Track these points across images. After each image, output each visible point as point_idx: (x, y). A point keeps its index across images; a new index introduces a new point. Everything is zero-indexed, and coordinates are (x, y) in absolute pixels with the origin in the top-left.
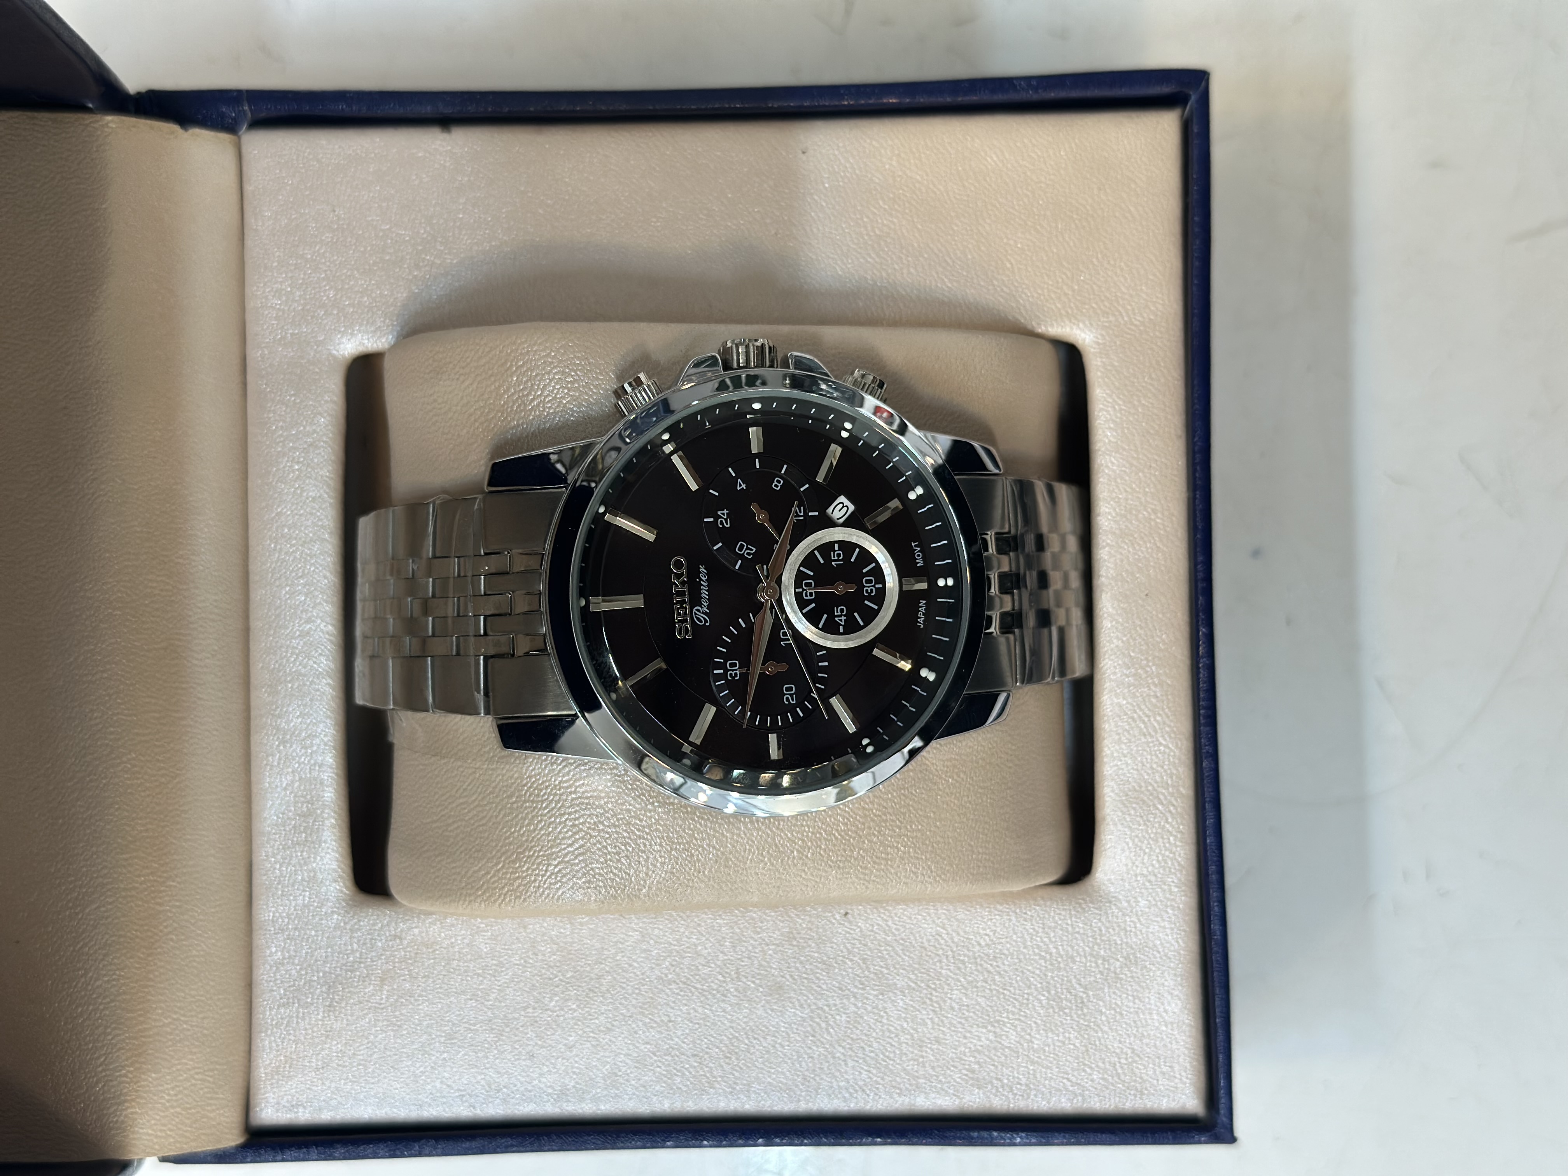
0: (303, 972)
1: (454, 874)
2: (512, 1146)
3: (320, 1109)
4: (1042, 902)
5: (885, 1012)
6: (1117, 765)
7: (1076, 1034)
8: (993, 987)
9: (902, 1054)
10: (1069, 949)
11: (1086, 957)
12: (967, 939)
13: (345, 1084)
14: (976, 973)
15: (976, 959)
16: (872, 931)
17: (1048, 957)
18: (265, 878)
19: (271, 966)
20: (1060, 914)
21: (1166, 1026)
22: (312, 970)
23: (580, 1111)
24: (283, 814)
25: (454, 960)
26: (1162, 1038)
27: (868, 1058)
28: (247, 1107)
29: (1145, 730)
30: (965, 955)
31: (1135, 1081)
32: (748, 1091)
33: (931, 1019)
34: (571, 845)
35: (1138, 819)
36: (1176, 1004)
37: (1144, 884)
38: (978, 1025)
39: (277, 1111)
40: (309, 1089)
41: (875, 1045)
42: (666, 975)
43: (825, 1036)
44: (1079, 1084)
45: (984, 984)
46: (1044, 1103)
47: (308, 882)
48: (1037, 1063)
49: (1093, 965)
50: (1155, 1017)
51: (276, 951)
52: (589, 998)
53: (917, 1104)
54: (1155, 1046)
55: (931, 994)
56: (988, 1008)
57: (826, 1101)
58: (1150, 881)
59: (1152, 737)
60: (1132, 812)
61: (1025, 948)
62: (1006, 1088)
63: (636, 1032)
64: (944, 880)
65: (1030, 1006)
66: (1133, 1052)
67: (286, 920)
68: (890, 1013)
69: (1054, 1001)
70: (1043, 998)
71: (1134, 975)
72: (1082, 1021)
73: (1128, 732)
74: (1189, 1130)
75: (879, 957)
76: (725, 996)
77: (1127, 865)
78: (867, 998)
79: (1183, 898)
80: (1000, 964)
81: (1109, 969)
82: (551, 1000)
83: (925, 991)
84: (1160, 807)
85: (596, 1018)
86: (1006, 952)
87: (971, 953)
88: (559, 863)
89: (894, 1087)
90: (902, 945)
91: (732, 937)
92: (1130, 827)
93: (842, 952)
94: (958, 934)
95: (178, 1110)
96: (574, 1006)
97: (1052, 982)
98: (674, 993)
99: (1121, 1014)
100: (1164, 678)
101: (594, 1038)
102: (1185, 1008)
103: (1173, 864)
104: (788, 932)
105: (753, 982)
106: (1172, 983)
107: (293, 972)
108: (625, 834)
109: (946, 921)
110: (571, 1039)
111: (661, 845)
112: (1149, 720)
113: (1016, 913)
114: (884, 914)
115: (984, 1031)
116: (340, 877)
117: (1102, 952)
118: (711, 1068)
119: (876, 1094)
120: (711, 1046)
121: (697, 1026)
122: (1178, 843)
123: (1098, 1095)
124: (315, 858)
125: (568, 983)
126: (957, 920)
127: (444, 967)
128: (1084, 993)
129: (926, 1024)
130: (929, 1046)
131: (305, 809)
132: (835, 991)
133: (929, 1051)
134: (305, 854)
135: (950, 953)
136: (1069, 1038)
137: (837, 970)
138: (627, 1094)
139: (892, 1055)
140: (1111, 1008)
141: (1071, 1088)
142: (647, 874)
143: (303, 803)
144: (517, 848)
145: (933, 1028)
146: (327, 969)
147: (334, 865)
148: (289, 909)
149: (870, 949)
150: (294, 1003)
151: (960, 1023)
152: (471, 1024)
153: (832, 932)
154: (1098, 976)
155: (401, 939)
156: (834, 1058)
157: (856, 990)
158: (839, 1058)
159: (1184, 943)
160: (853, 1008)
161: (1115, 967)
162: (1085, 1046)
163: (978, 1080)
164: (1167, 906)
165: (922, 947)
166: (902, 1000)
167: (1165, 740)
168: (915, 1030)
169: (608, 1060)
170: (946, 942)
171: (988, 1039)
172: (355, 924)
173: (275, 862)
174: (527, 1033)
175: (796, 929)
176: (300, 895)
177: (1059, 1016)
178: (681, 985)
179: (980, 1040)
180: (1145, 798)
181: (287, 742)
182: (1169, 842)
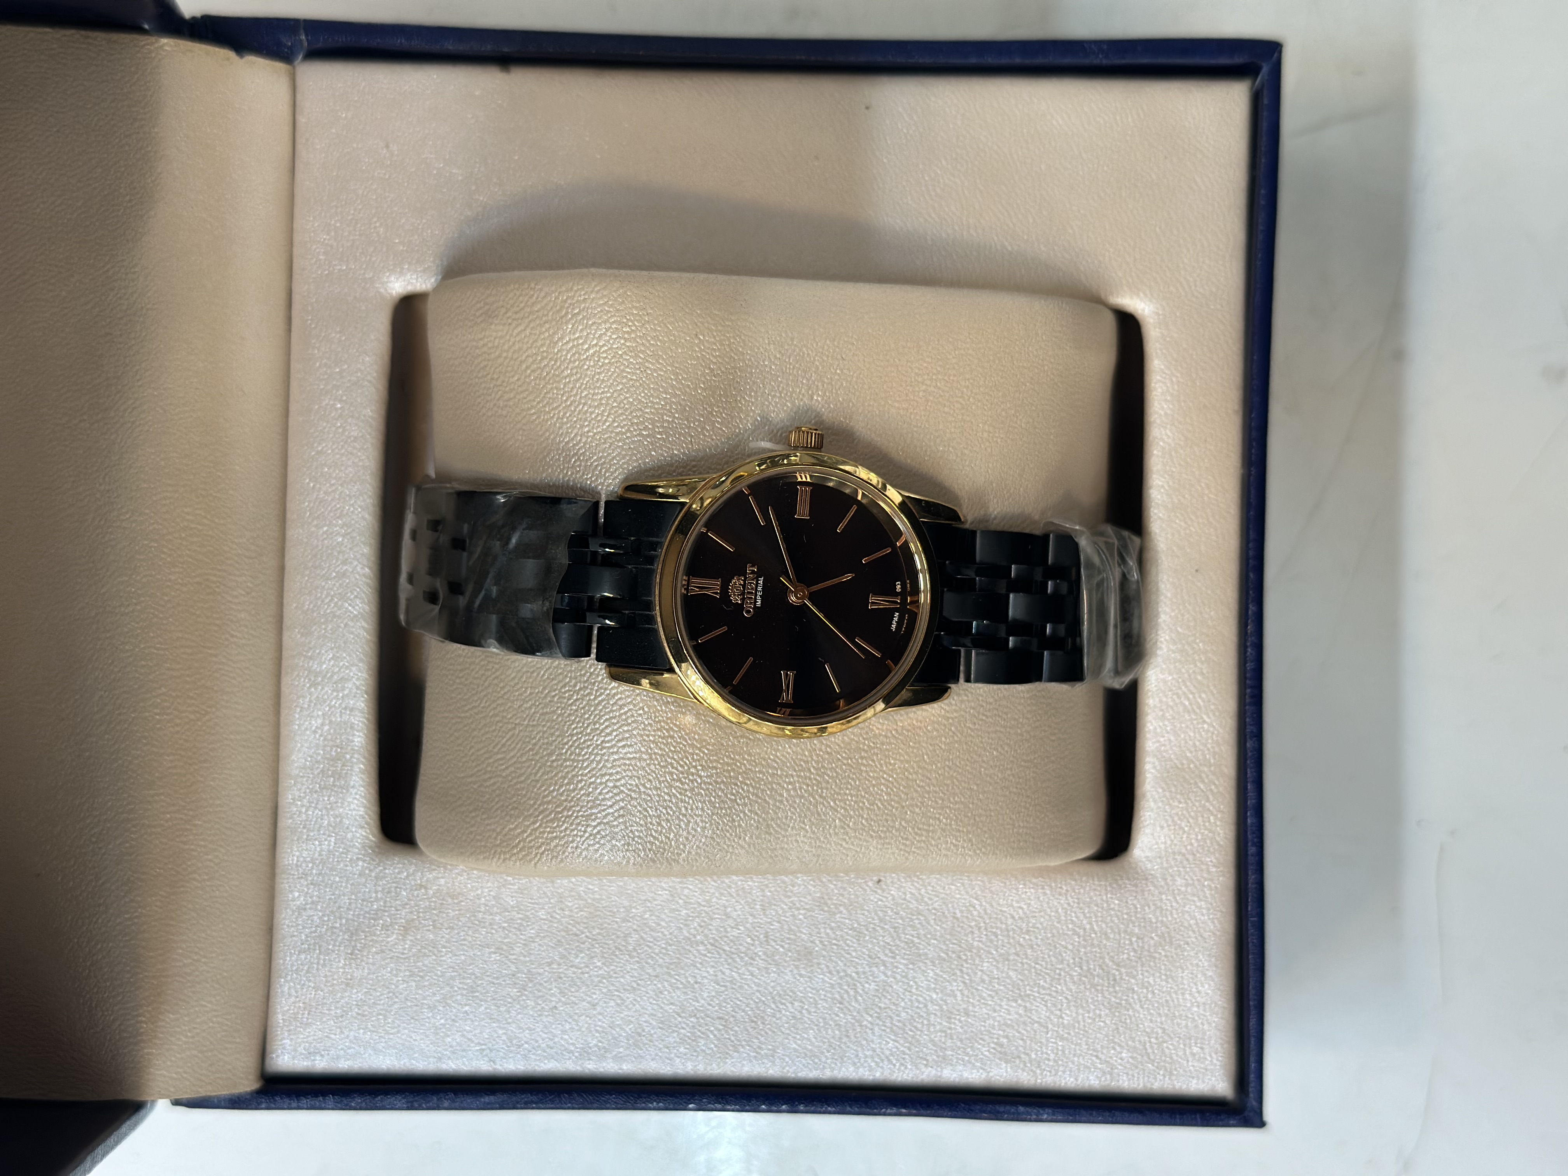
0: (326, 919)
1: (489, 830)
2: (532, 1102)
3: (338, 1058)
4: (1077, 877)
5: (915, 982)
6: (1159, 741)
7: (1107, 1011)
8: (1025, 961)
9: (929, 1025)
10: (1104, 926)
11: (1120, 934)
12: (1001, 911)
13: (364, 1033)
14: (1008, 946)
15: (1008, 931)
16: (905, 899)
17: (1082, 933)
18: (290, 821)
19: (293, 911)
20: (1095, 890)
21: (1198, 1006)
22: (335, 916)
23: (602, 1070)
24: (311, 757)
25: (480, 912)
26: (1193, 1019)
27: (895, 1028)
28: (263, 1053)
29: (1189, 707)
30: (997, 928)
31: (1165, 1061)
32: (773, 1056)
33: (961, 991)
34: (611, 806)
35: (1178, 796)
36: (1209, 985)
37: (1181, 862)
38: (1008, 999)
39: (294, 1058)
40: (327, 1037)
41: (903, 1014)
42: (695, 936)
43: (853, 1004)
44: (1107, 1062)
45: (1016, 958)
46: (1072, 1079)
47: (334, 828)
48: (1067, 1039)
49: (1127, 942)
50: (1187, 996)
51: (299, 896)
52: (616, 956)
53: (944, 1076)
54: (1186, 1026)
55: (962, 965)
56: (1019, 982)
57: (852, 1069)
58: (1187, 860)
59: (1196, 713)
60: (1173, 790)
61: (1059, 922)
62: (1034, 1063)
63: (661, 992)
64: (984, 853)
65: (1062, 981)
66: (1163, 1032)
67: (310, 865)
68: (920, 983)
69: (1086, 977)
70: (1075, 974)
71: (1169, 954)
72: (1113, 999)
73: (1172, 707)
74: (1218, 1113)
75: (911, 926)
76: (754, 960)
77: (1165, 843)
78: (897, 967)
79: (1221, 879)
80: (1033, 938)
81: (1143, 947)
82: (577, 956)
83: (955, 962)
84: (1202, 786)
85: (622, 977)
86: (1039, 925)
87: (1004, 926)
88: (599, 824)
89: (921, 1058)
90: (935, 914)
91: (762, 901)
92: (1170, 805)
93: (873, 919)
94: (992, 906)
95: (195, 1052)
96: (599, 964)
97: (1084, 958)
98: (700, 954)
99: (1153, 992)
100: (1210, 655)
101: (618, 996)
102: (1219, 989)
103: (1212, 843)
104: (819, 897)
105: (782, 947)
106: (1206, 964)
107: (315, 918)
108: (666, 797)
109: (979, 893)
110: (595, 996)
111: (702, 809)
112: (1194, 697)
113: (1050, 886)
114: (918, 883)
115: (1014, 1005)
116: (367, 823)
117: (1136, 930)
118: (736, 1032)
119: (902, 1064)
120: (737, 1009)
121: (723, 989)
122: (1218, 823)
123: (1127, 1074)
124: (342, 803)
125: (595, 940)
126: (991, 892)
127: (469, 918)
128: (1117, 970)
129: (955, 996)
130: (958, 1017)
131: (334, 753)
132: (864, 959)
133: (957, 1022)
134: (332, 798)
135: (982, 925)
136: (1100, 1016)
137: (867, 938)
138: (650, 1055)
139: (919, 1026)
140: (1143, 987)
141: (1100, 1066)
142: (687, 839)
143: (332, 747)
144: (556, 807)
145: (963, 1000)
146: (350, 917)
147: (362, 811)
148: (314, 853)
149: (902, 918)
150: (315, 950)
151: (990, 995)
152: (494, 978)
153: (864, 900)
154: (1132, 954)
155: (426, 888)
156: (861, 1026)
157: (886, 959)
158: (866, 1026)
159: (1220, 923)
160: (883, 977)
161: (1149, 945)
162: (1115, 1024)
163: (1005, 1054)
164: (1204, 886)
165: (954, 917)
166: (933, 970)
167: (1209, 718)
168: (945, 1001)
169: (633, 1019)
170: (979, 913)
171: (1017, 1013)
172: (381, 871)
173: (302, 806)
174: (551, 989)
175: (828, 894)
176: (326, 840)
177: (1091, 993)
178: (709, 946)
179: (1010, 1014)
180: (1187, 777)
181: (318, 684)
182: (1209, 821)
